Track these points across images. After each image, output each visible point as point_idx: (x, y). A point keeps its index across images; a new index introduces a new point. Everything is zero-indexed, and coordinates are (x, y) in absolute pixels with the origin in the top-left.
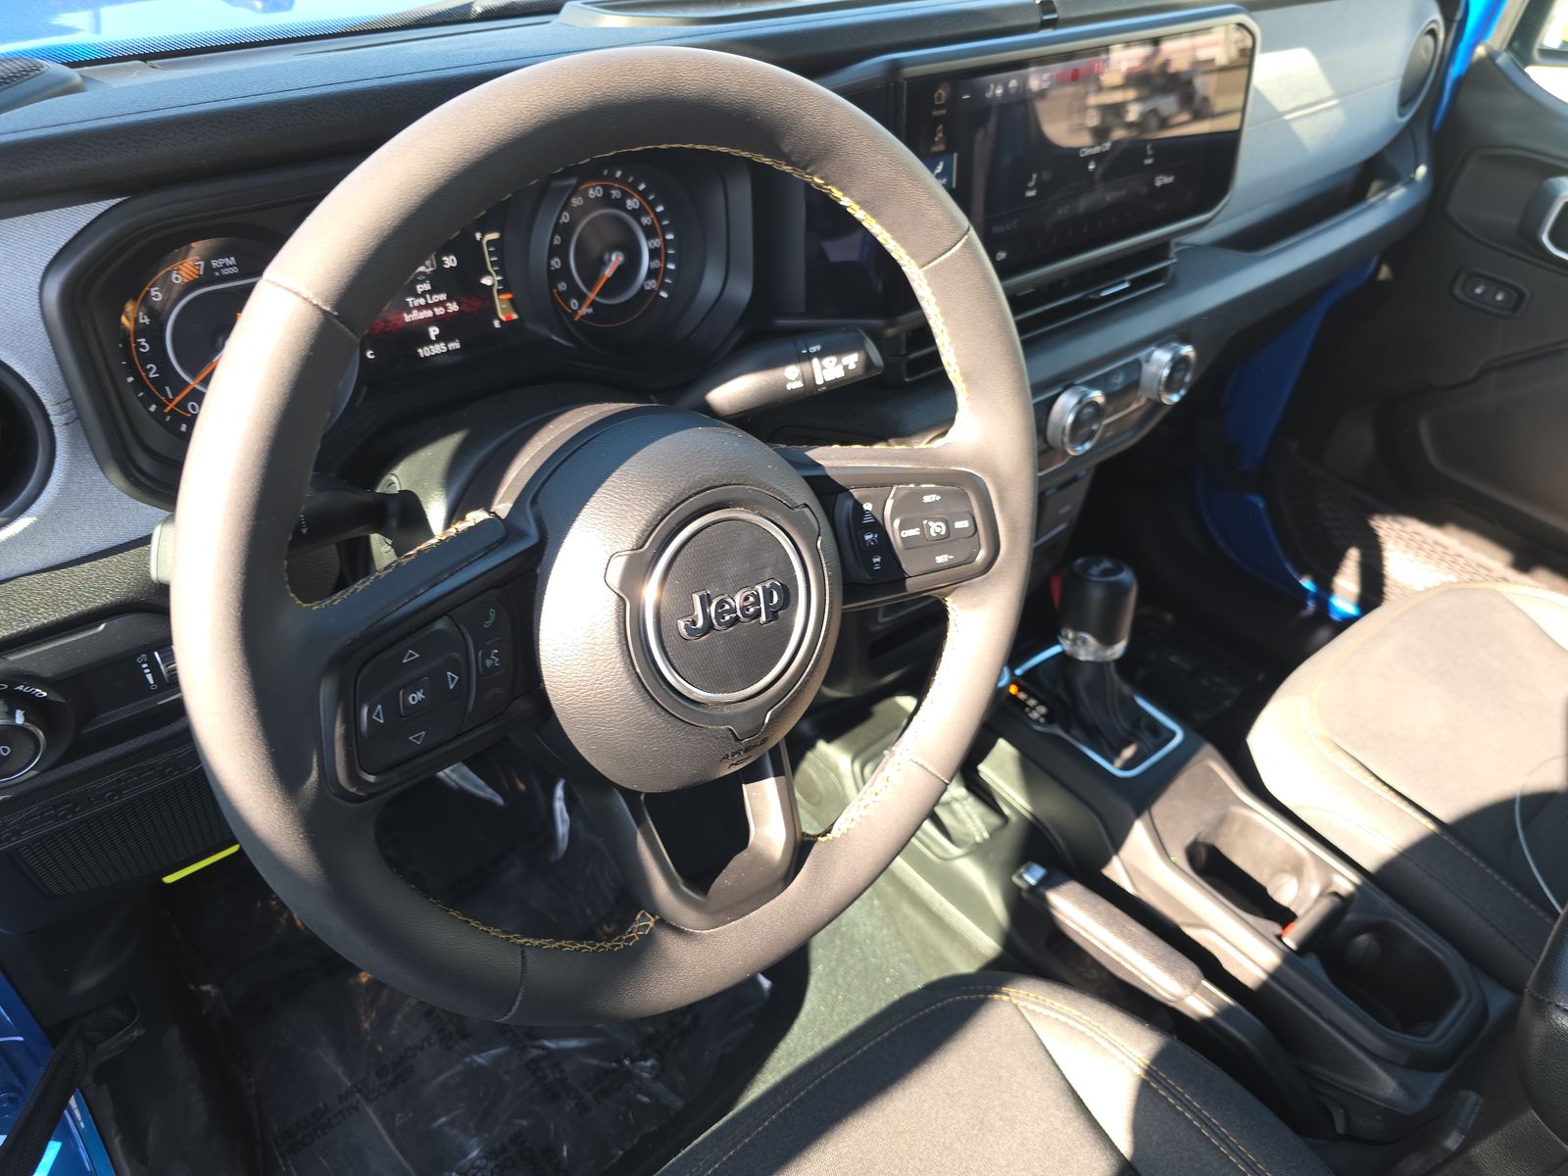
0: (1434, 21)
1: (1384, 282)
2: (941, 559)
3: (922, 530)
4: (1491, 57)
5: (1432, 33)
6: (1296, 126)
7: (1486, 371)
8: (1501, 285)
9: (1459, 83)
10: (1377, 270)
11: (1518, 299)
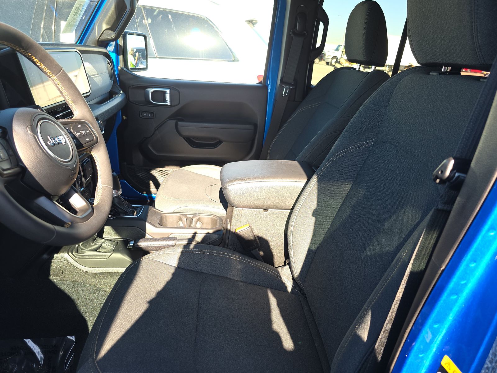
0: (108, 61)
1: (125, 119)
2: (87, 139)
3: (81, 133)
4: (122, 69)
5: (108, 63)
6: (94, 79)
7: (155, 131)
8: (149, 112)
9: (118, 75)
10: (123, 118)
11: (153, 114)
